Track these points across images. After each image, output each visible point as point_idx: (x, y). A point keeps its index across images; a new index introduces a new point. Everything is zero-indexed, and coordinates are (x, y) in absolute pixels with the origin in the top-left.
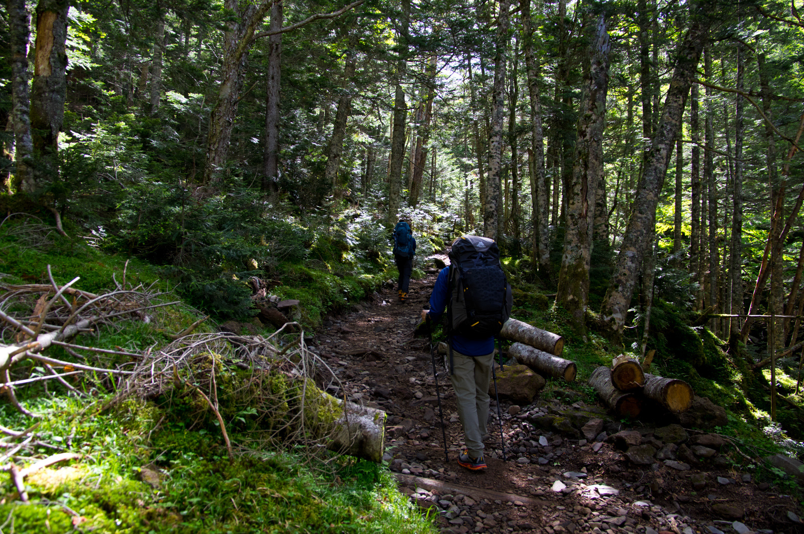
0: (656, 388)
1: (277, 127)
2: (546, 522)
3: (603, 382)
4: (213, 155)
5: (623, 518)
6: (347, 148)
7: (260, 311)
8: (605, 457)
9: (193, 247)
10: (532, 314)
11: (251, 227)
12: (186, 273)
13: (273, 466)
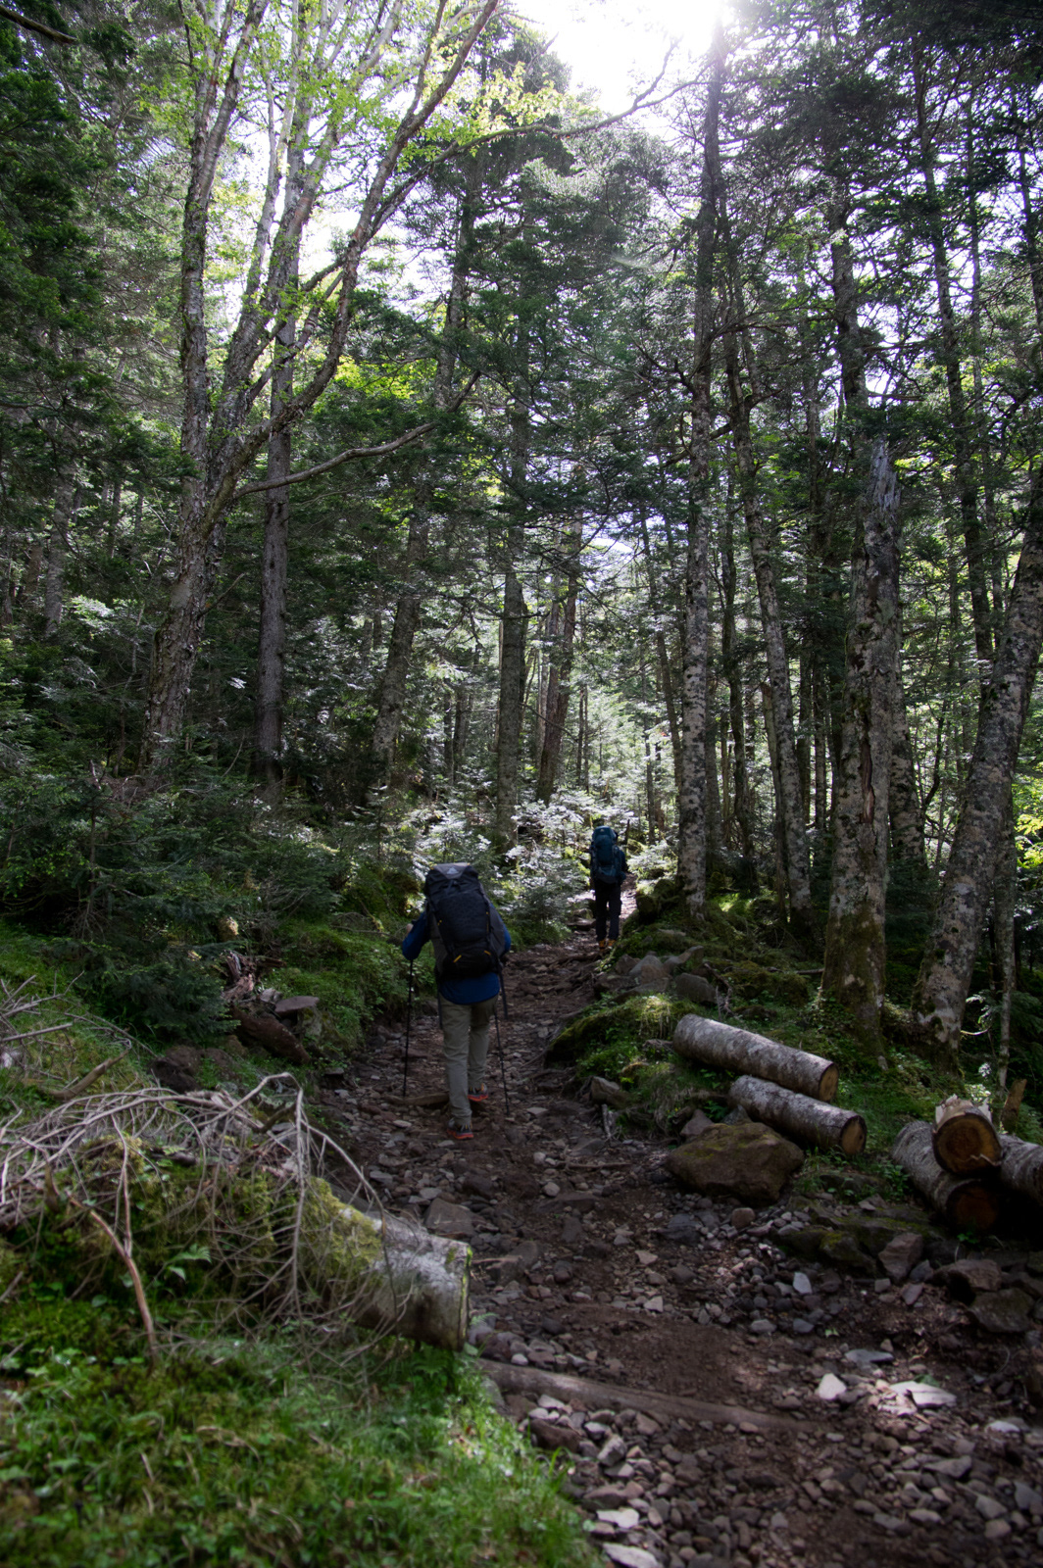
0: (1023, 1169)
1: (280, 656)
2: (806, 1472)
3: (918, 1153)
4: (157, 713)
5: (965, 1462)
6: (416, 692)
7: (239, 1023)
8: (929, 1316)
9: (111, 898)
10: (774, 1015)
11: (227, 853)
12: (95, 953)
13: (235, 1372)
